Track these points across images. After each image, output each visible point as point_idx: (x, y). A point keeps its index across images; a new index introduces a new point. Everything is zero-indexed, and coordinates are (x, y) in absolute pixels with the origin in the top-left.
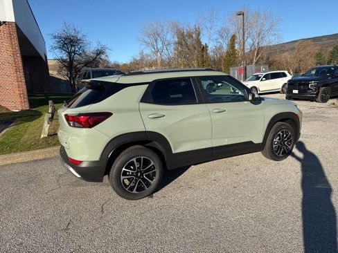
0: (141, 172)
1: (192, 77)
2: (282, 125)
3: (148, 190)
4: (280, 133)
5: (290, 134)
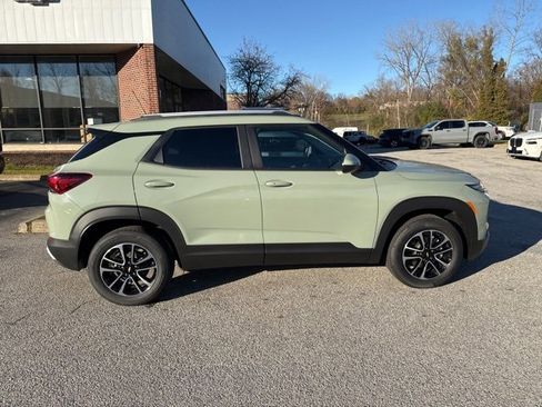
0: (133, 266)
1: (239, 125)
2: (428, 220)
3: (142, 295)
4: (420, 234)
5: (447, 239)
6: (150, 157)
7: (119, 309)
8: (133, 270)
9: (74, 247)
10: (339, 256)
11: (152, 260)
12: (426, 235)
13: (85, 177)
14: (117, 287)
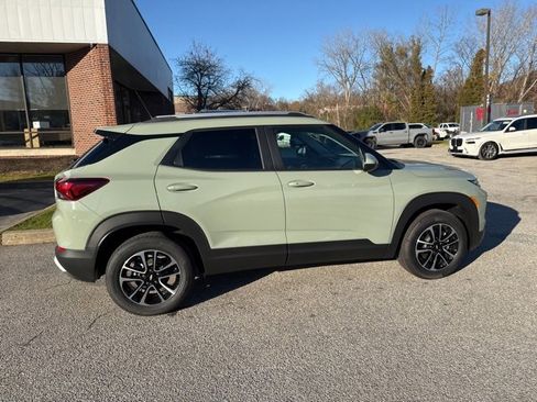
0: (154, 274)
1: (258, 127)
2: (437, 214)
3: (165, 303)
4: (431, 228)
5: (454, 232)
6: (169, 160)
7: (141, 320)
8: (155, 277)
9: (91, 257)
10: (358, 252)
11: (175, 266)
12: (436, 229)
13: (101, 182)
14: (138, 297)
